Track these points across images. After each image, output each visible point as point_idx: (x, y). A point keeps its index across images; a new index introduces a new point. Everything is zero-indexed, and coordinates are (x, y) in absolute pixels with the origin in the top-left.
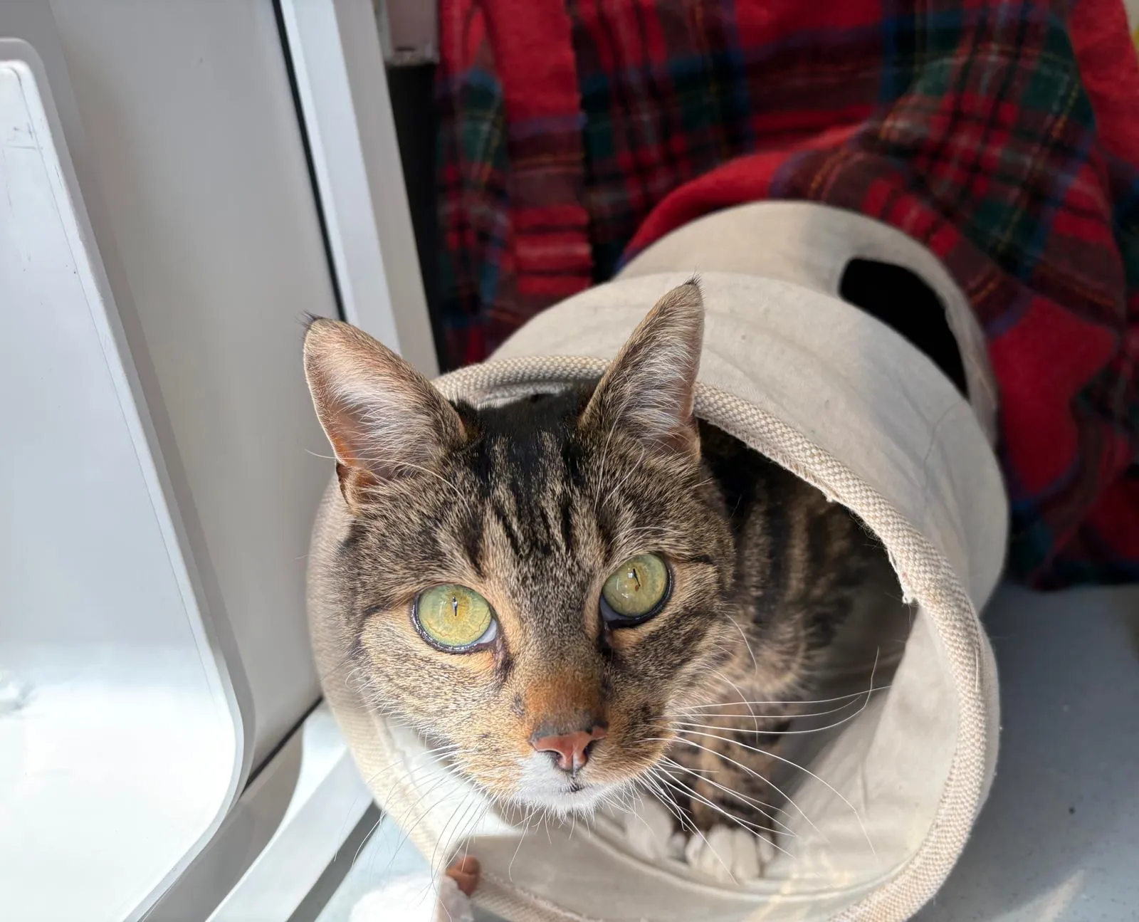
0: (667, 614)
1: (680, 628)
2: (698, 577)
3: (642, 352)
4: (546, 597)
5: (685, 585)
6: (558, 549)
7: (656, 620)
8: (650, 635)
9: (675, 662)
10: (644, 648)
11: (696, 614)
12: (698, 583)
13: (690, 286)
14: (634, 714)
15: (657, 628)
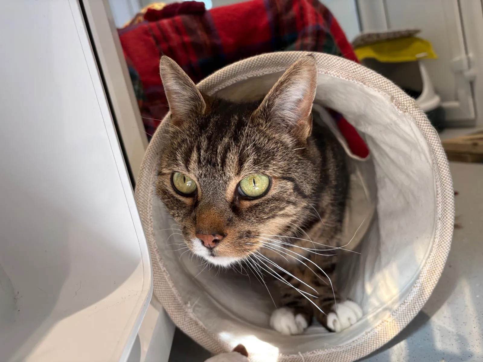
0: (265, 198)
1: (269, 204)
2: (282, 185)
3: (285, 85)
4: (210, 183)
5: (275, 188)
6: (218, 165)
7: (260, 200)
8: (255, 205)
9: (265, 217)
10: (251, 209)
11: (277, 200)
12: (281, 187)
13: (309, 57)
14: (242, 233)
15: (258, 202)
